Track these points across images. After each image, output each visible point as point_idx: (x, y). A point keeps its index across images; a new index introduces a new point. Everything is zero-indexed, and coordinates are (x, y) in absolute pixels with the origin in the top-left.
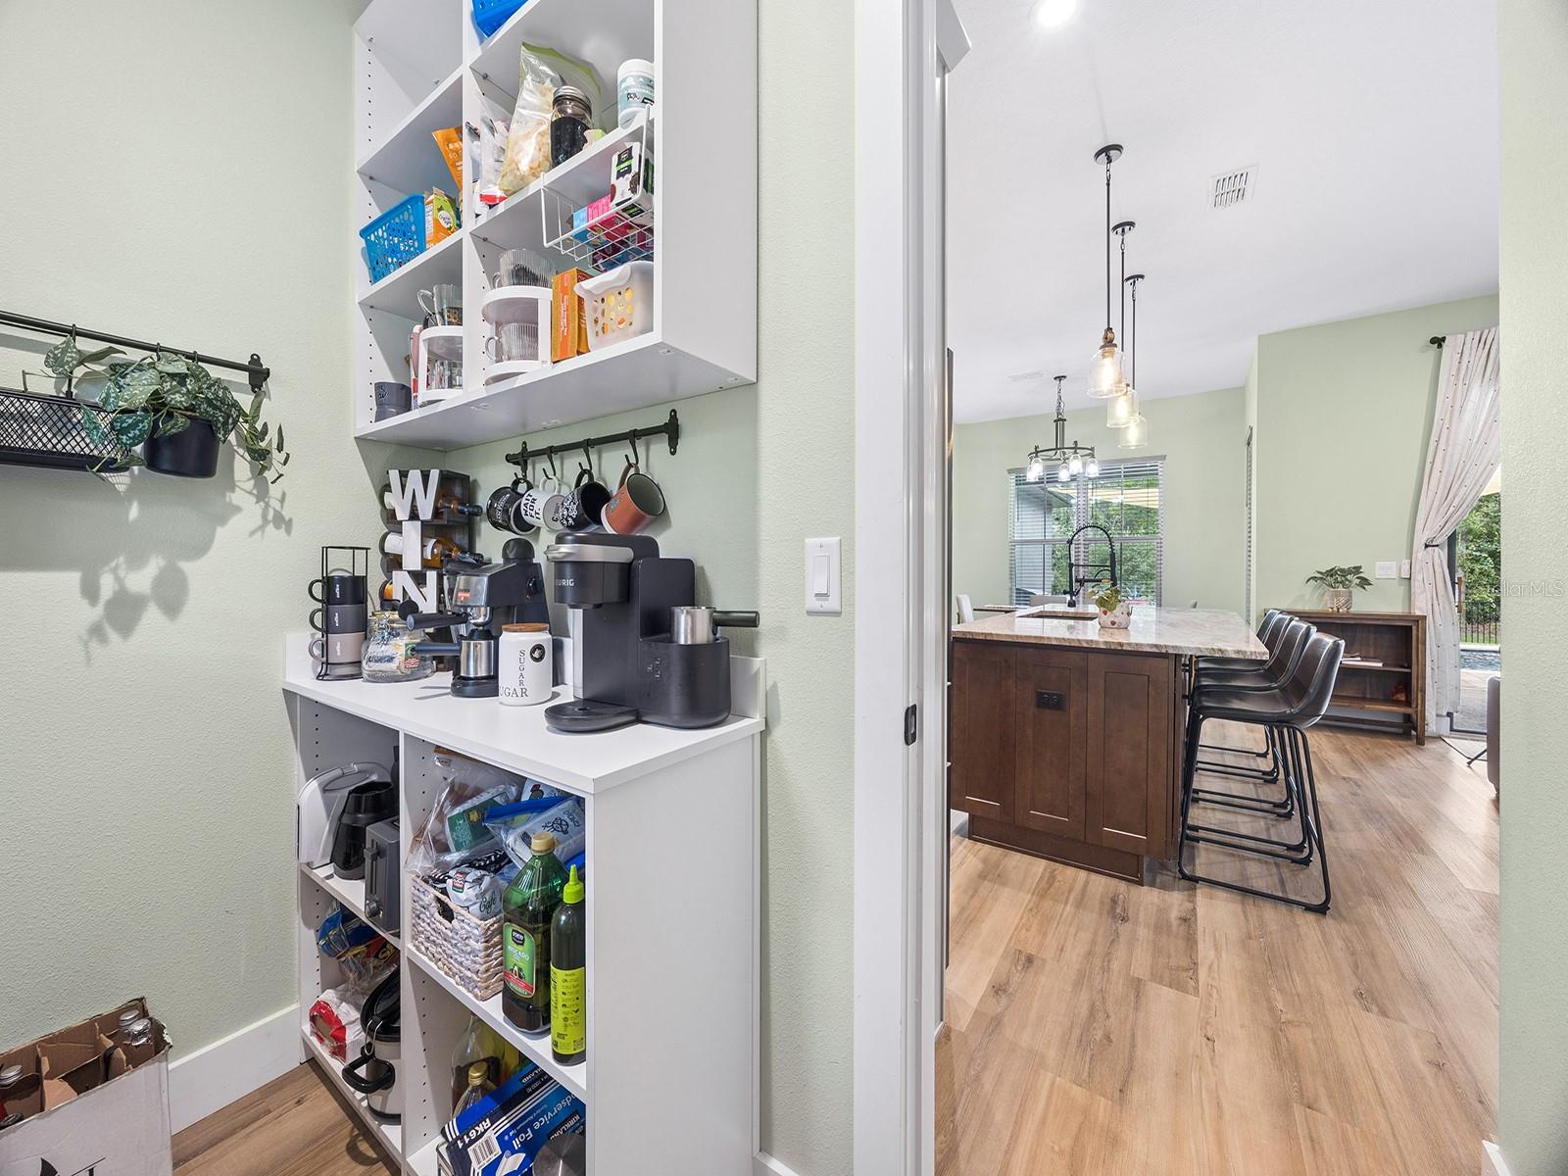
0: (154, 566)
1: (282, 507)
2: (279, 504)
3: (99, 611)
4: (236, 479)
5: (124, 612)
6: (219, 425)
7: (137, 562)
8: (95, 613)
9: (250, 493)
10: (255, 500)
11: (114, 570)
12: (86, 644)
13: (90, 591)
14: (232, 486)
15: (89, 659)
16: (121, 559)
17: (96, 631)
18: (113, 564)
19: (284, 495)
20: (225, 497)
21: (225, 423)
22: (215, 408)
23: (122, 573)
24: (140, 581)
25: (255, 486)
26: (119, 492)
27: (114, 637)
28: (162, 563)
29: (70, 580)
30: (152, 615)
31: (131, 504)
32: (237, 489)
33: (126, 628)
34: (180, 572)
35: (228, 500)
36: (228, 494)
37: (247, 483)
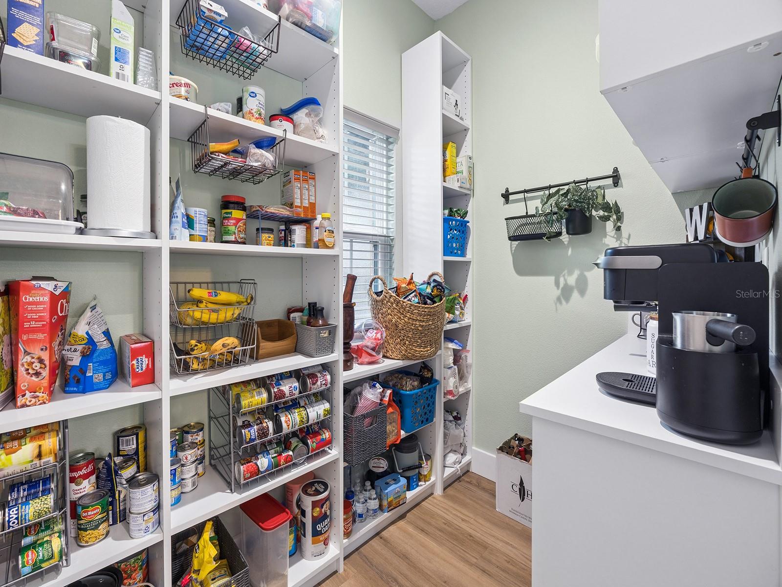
0: (576, 273)
1: (628, 242)
2: (627, 241)
3: (559, 292)
4: (607, 231)
5: (566, 293)
6: (586, 209)
7: (570, 273)
8: (558, 292)
9: (613, 237)
10: (615, 240)
11: (564, 276)
12: (556, 304)
13: (557, 284)
14: (605, 235)
15: (557, 310)
16: (566, 271)
17: (559, 299)
18: (563, 274)
19: (630, 235)
20: (602, 241)
21: (588, 208)
22: (581, 202)
23: (566, 277)
24: (572, 280)
25: (616, 233)
26: (565, 244)
27: (564, 302)
28: (579, 273)
29: (551, 279)
30: (575, 295)
31: (569, 249)
32: (608, 236)
33: (567, 299)
34: (585, 276)
35: (603, 242)
36: (603, 239)
37: (612, 232)
